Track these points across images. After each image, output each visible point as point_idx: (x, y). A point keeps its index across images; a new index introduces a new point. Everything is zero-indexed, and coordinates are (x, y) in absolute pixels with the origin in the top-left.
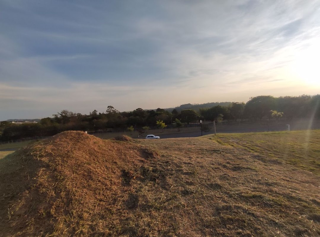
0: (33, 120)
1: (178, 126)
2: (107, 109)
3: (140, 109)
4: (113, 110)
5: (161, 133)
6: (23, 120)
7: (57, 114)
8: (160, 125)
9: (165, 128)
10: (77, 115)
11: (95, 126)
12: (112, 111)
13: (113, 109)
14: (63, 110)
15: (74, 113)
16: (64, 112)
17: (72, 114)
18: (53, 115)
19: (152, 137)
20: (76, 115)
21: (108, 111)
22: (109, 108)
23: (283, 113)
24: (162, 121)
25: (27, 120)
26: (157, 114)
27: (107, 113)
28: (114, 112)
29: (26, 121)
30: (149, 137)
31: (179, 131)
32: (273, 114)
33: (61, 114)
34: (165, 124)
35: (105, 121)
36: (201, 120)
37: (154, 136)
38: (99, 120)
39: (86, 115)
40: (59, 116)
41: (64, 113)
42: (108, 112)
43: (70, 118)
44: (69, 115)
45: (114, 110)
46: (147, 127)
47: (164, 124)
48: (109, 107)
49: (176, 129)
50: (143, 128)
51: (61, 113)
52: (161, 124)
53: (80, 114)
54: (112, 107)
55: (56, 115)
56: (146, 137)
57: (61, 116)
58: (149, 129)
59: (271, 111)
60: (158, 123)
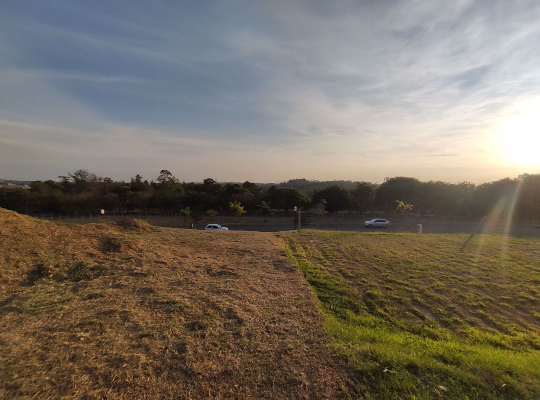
0: (22, 182)
1: (265, 213)
2: (160, 174)
3: (210, 179)
4: (169, 178)
5: (236, 222)
6: (3, 182)
7: (67, 175)
8: (236, 210)
9: (242, 215)
10: (105, 181)
11: (128, 201)
12: (168, 180)
13: (169, 176)
14: (78, 170)
15: (98, 176)
16: (80, 173)
17: (95, 179)
18: (59, 177)
19: (216, 227)
20: (103, 181)
21: (160, 178)
22: (162, 174)
23: (412, 206)
24: (240, 204)
25: (10, 182)
26: (237, 192)
27: (159, 182)
28: (172, 180)
29: (9, 184)
30: (210, 227)
31: (265, 221)
32: (399, 205)
33: (74, 177)
34: (244, 209)
35: (148, 195)
36: (296, 207)
37: (219, 226)
38: (138, 193)
39: (124, 183)
40: (71, 180)
41: (81, 175)
42: (160, 180)
43: (90, 184)
44: (88, 179)
45: (171, 177)
46: (214, 212)
47: (242, 208)
48: (162, 171)
49: (262, 219)
50: (207, 211)
51: (74, 175)
52: (237, 208)
53: (110, 179)
54: (169, 173)
55: (64, 178)
56: (206, 228)
57: (73, 179)
58: (217, 215)
59: (397, 200)
60: (232, 205)
